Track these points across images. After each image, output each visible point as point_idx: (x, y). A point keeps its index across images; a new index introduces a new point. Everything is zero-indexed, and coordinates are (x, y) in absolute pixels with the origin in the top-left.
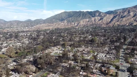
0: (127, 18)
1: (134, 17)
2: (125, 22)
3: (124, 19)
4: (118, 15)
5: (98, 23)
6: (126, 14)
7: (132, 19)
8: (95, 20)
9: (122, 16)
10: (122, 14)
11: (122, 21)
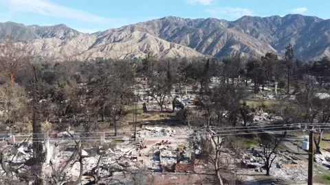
0: (125, 44)
1: (140, 41)
2: (118, 52)
3: (118, 45)
4: (105, 36)
5: (48, 55)
6: (123, 34)
7: (136, 47)
8: (44, 47)
9: (115, 38)
10: (115, 34)
11: (111, 49)
